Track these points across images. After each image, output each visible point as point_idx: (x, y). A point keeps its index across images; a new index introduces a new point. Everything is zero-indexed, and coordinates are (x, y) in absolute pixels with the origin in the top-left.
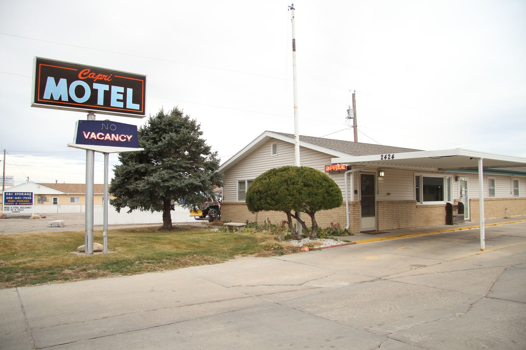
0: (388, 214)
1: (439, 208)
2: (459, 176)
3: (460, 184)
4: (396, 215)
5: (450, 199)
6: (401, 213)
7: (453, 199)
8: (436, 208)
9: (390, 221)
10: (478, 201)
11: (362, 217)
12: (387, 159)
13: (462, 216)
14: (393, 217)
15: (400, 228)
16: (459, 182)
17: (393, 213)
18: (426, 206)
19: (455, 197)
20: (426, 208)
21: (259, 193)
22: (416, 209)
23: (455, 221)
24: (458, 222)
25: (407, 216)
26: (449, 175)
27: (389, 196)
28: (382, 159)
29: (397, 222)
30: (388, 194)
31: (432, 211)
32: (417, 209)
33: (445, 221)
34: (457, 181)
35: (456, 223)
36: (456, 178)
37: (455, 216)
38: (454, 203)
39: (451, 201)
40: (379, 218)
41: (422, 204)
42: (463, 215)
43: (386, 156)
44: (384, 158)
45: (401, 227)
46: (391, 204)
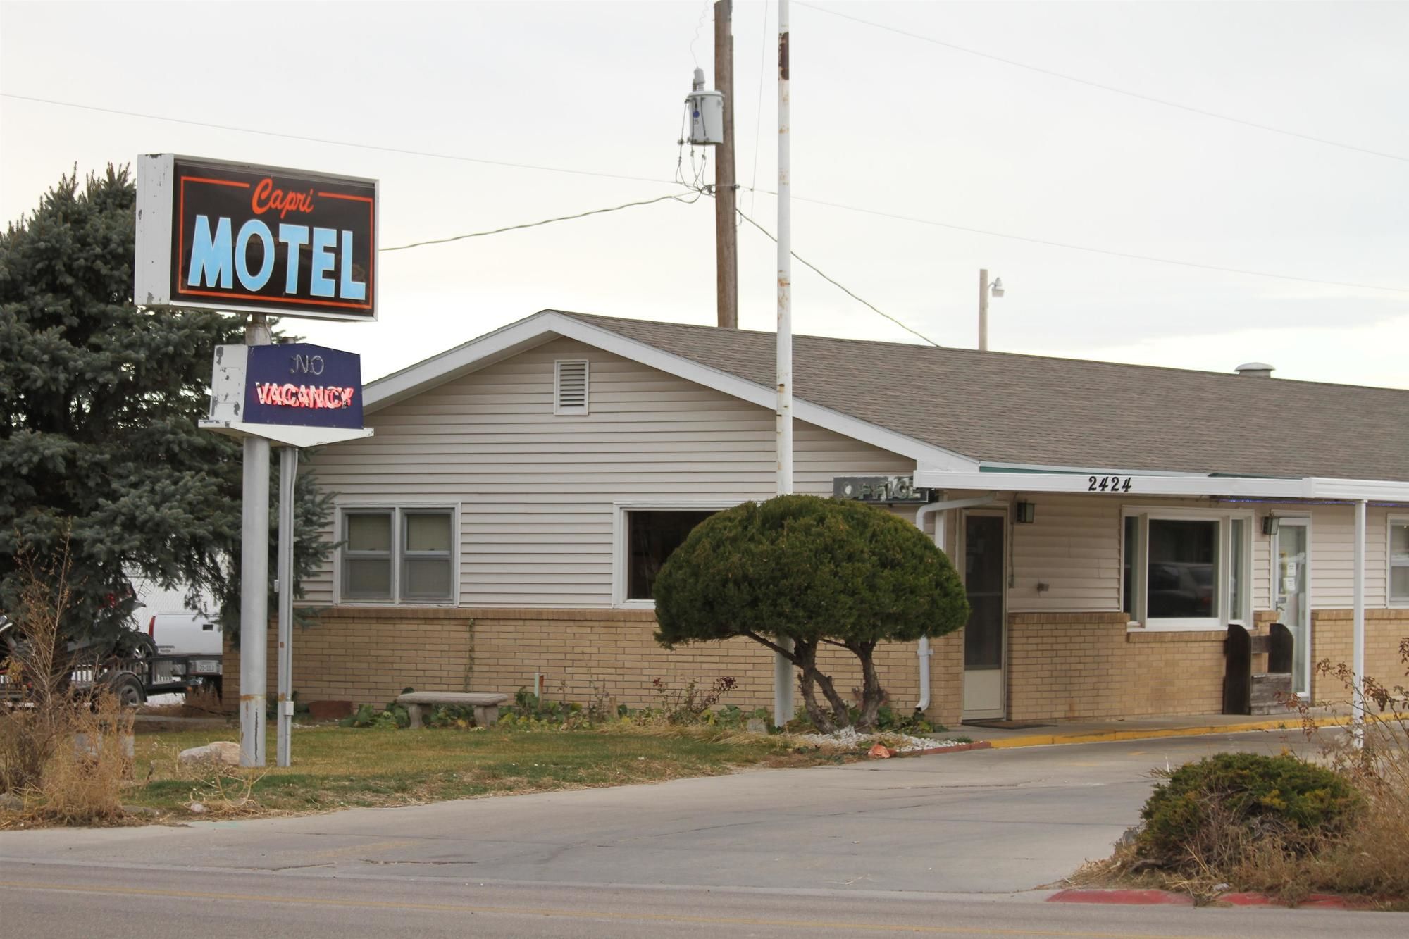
0: (1040, 661)
1: (1202, 644)
2: (1276, 512)
3: (1281, 545)
4: (1064, 667)
5: (1238, 610)
6: (1077, 660)
7: (1253, 609)
8: (1189, 645)
9: (1046, 688)
10: (1344, 622)
11: (966, 669)
12: (1108, 490)
13: (1285, 678)
14: (1055, 674)
15: (1074, 718)
16: (1275, 539)
17: (1055, 660)
18: (1159, 637)
19: (1260, 602)
20: (1158, 645)
21: (746, 584)
22: (1125, 645)
23: (1257, 699)
24: (1269, 703)
25: (1096, 672)
26: (1240, 509)
27: (1043, 593)
28: (1091, 488)
29: (1067, 694)
30: (1041, 587)
31: (1178, 657)
32: (1128, 646)
33: (1221, 700)
34: (1270, 534)
35: (1261, 708)
36: (1266, 523)
37: (1260, 681)
38: (1256, 626)
39: (1243, 617)
40: (1014, 675)
41: (1142, 626)
42: (1287, 675)
43: (1105, 480)
44: (1100, 486)
45: (1076, 714)
46: (1049, 627)
